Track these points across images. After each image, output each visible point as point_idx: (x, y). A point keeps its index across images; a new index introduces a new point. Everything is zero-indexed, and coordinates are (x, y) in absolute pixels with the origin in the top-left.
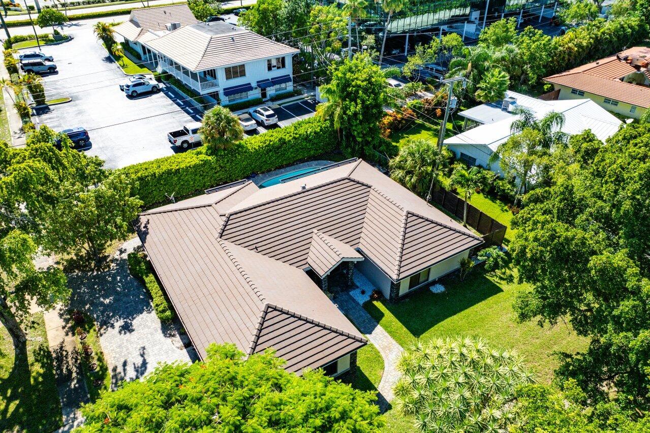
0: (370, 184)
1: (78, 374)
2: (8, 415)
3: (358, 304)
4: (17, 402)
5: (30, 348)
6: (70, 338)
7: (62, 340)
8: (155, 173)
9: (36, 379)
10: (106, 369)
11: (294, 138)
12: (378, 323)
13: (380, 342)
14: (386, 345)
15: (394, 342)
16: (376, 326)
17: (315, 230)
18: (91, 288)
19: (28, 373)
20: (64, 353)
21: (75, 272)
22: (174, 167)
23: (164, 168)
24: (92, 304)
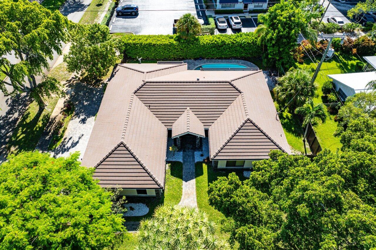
0: (241, 91)
1: (52, 134)
2: (18, 139)
3: (194, 161)
4: (24, 135)
5: (44, 113)
6: (60, 115)
7: (57, 115)
8: (142, 43)
9: (36, 128)
10: (62, 137)
11: (233, 43)
12: (196, 177)
13: (188, 189)
14: (189, 192)
15: (195, 193)
16: (192, 179)
17: (188, 108)
18: (84, 94)
19: (36, 124)
20: (54, 121)
21: (84, 83)
22: (154, 42)
23: (149, 41)
24: (80, 102)
